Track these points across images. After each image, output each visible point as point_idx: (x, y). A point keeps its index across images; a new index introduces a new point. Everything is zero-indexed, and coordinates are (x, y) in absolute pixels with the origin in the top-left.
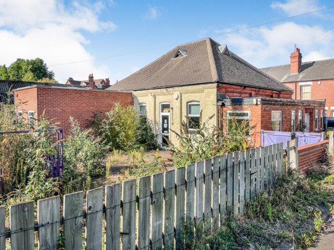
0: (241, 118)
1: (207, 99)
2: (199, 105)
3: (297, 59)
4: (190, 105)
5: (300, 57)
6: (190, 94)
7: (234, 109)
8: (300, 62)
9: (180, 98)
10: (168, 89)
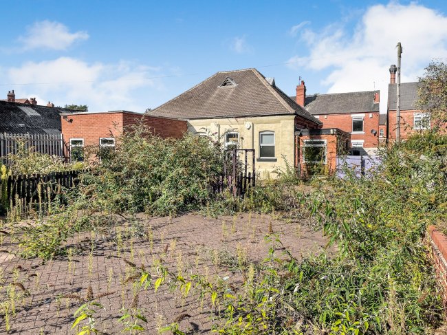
0: (318, 145)
1: (284, 129)
2: (273, 135)
3: (303, 93)
4: (262, 135)
5: (305, 90)
6: (263, 124)
7: (311, 138)
8: (305, 95)
9: (252, 128)
10: (238, 119)
